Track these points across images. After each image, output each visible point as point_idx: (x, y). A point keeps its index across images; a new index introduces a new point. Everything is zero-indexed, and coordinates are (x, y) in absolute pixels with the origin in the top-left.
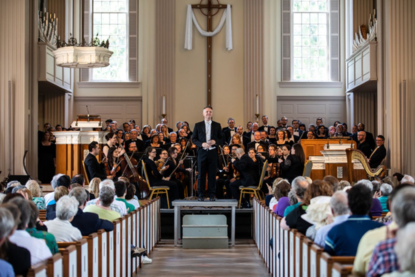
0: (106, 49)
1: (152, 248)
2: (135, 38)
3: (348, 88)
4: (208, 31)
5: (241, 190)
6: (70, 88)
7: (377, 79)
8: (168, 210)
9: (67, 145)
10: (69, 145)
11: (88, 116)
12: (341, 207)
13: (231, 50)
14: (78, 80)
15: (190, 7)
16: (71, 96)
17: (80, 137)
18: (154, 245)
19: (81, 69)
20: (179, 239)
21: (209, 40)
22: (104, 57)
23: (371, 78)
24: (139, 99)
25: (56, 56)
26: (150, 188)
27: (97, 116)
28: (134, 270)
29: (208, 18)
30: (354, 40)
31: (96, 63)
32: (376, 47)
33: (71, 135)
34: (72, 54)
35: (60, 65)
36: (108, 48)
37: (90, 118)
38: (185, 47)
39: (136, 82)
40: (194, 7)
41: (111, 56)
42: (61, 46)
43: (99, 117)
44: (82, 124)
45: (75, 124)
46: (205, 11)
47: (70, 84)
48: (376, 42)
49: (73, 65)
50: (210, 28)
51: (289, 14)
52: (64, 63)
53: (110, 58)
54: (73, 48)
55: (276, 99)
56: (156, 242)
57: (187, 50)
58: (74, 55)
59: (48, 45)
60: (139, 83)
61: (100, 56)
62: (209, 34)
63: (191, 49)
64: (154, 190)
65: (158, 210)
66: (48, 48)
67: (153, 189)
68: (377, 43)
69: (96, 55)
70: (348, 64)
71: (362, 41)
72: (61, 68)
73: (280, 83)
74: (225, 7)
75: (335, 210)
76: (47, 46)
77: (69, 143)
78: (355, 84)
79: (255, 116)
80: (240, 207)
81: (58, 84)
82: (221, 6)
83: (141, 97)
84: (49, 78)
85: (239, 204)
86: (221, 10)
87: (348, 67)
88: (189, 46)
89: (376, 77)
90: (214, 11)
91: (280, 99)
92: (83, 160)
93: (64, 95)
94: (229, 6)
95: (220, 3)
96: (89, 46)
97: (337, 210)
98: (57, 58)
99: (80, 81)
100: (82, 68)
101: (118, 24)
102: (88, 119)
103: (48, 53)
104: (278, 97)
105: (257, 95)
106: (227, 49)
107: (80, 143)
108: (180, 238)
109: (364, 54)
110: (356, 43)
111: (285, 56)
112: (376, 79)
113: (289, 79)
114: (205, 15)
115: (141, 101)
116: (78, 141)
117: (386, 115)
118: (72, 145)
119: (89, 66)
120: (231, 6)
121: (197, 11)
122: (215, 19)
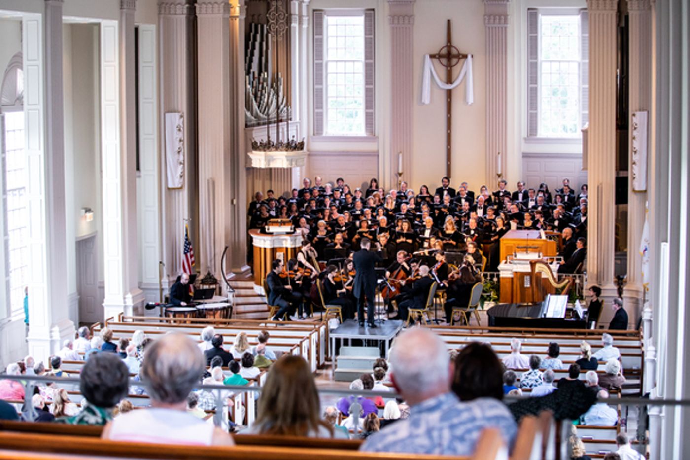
2: (372, 89)
4: (447, 83)
9: (261, 248)
13: (472, 103)
14: (312, 133)
15: (428, 57)
17: (273, 241)
21: (449, 93)
22: (296, 161)
24: (376, 154)
29: (447, 69)
33: (266, 239)
38: (423, 101)
39: (372, 136)
40: (432, 56)
46: (444, 61)
50: (449, 81)
51: (536, 63)
55: (521, 155)
57: (424, 103)
60: (376, 137)
61: (291, 161)
62: (449, 87)
63: (430, 103)
73: (525, 139)
74: (465, 56)
77: (262, 246)
79: (497, 176)
82: (460, 56)
83: (378, 152)
86: (462, 61)
88: (427, 99)
90: (454, 61)
91: (526, 156)
94: (469, 56)
95: (460, 52)
99: (314, 134)
101: (354, 73)
104: (523, 153)
105: (499, 153)
106: (467, 103)
107: (273, 246)
111: (531, 109)
113: (536, 135)
114: (444, 65)
115: (378, 156)
116: (271, 245)
120: (472, 56)
121: (436, 61)
122: (455, 70)
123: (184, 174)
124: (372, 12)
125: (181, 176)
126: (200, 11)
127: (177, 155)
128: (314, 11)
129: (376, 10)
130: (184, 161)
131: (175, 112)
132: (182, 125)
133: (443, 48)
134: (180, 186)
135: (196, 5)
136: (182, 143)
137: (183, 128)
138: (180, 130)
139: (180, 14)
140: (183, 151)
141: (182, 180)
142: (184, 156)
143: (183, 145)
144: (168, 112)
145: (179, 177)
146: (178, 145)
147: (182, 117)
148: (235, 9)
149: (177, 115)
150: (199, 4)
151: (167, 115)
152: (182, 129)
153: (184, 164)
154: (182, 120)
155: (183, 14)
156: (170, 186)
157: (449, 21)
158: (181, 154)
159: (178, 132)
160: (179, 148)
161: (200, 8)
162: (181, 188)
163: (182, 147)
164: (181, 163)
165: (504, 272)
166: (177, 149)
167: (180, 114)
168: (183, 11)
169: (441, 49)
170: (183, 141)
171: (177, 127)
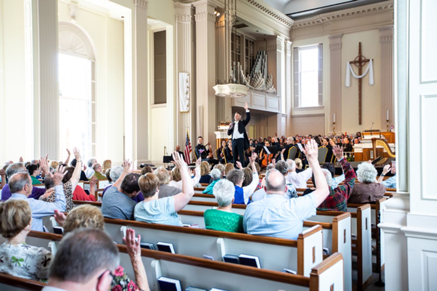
4: (359, 75)
13: (373, 84)
15: (349, 63)
21: (360, 80)
24: (323, 115)
29: (359, 68)
38: (346, 85)
39: (321, 106)
40: (351, 63)
46: (358, 64)
50: (360, 73)
57: (347, 87)
60: (323, 107)
62: (360, 77)
63: (349, 86)
74: (369, 61)
82: (366, 60)
86: (367, 63)
88: (348, 84)
90: (363, 64)
94: (371, 60)
95: (366, 58)
99: (294, 107)
106: (370, 84)
114: (357, 66)
120: (373, 60)
121: (353, 65)
122: (363, 68)
123: (190, 105)
124: (322, 45)
125: (188, 106)
126: (197, 18)
127: (185, 95)
128: (294, 48)
129: (323, 44)
130: (190, 98)
131: (185, 72)
132: (188, 79)
133: (357, 57)
134: (187, 111)
135: (195, 15)
136: (188, 89)
137: (190, 81)
138: (187, 82)
139: (188, 21)
140: (189, 93)
141: (188, 108)
142: (190, 95)
143: (189, 89)
144: (181, 72)
145: (186, 106)
146: (186, 90)
147: (189, 75)
148: (223, 22)
149: (186, 74)
150: (197, 15)
151: (180, 74)
152: (188, 81)
153: (189, 100)
154: (188, 77)
155: (189, 21)
156: (182, 110)
157: (360, 43)
158: (188, 94)
159: (186, 83)
160: (187, 91)
161: (197, 17)
162: (188, 112)
163: (188, 91)
164: (188, 99)
165: (357, 149)
166: (185, 92)
167: (188, 73)
168: (189, 19)
169: (356, 58)
170: (189, 87)
171: (186, 80)
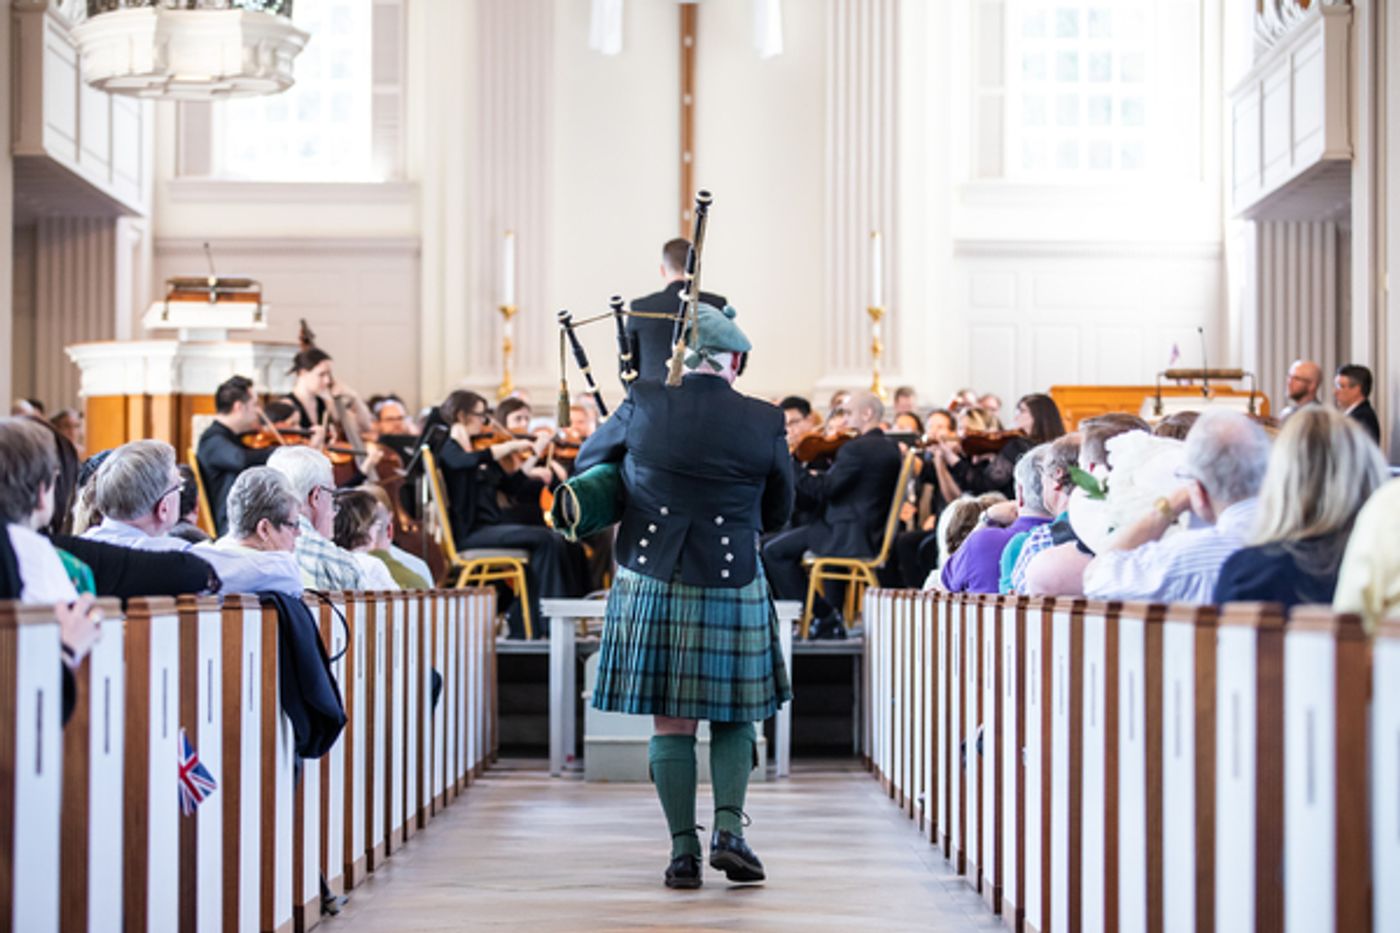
0: (283, 20)
1: (466, 773)
3: (1234, 201)
5: (811, 566)
6: (140, 197)
7: (1352, 155)
8: (528, 645)
9: (126, 399)
10: (136, 396)
11: (212, 281)
12: (1236, 470)
14: (168, 172)
16: (139, 231)
17: (179, 365)
18: (471, 765)
19: (182, 105)
20: (569, 759)
21: (688, 17)
22: (274, 51)
23: (1327, 152)
24: (410, 249)
25: (86, 49)
26: (456, 559)
27: (246, 284)
28: (397, 823)
30: (1259, 16)
31: (244, 75)
32: (1350, 27)
33: (145, 359)
34: (150, 38)
35: (100, 85)
36: (289, 15)
37: (219, 290)
38: (593, 44)
39: (398, 180)
41: (300, 49)
42: (105, 8)
43: (253, 289)
44: (188, 314)
45: (159, 315)
47: (140, 184)
48: (1348, 7)
49: (151, 86)
52: (118, 73)
53: (299, 60)
54: (155, 13)
55: (950, 251)
56: (480, 759)
57: (598, 55)
58: (156, 42)
59: (54, 17)
60: (411, 184)
61: (255, 50)
64: (470, 566)
65: (489, 642)
66: (51, 28)
67: (467, 561)
68: (1352, 10)
69: (245, 44)
70: (1234, 109)
71: (1290, 13)
72: (102, 96)
73: (965, 189)
75: (1212, 489)
76: (47, 20)
77: (135, 388)
78: (1262, 182)
80: (805, 635)
81: (91, 171)
83: (419, 239)
84: (56, 146)
85: (804, 609)
87: (1234, 122)
89: (1349, 149)
91: (970, 251)
92: (189, 444)
93: (112, 224)
96: (217, 9)
97: (1220, 481)
98: (86, 56)
99: (177, 173)
100: (188, 102)
102: (213, 296)
103: (50, 47)
104: (957, 242)
105: (873, 235)
107: (178, 389)
108: (571, 751)
109: (1298, 60)
110: (1267, 26)
112: (1347, 156)
113: (1002, 175)
115: (418, 254)
116: (173, 383)
117: (1386, 293)
118: (148, 399)
119: (215, 92)
